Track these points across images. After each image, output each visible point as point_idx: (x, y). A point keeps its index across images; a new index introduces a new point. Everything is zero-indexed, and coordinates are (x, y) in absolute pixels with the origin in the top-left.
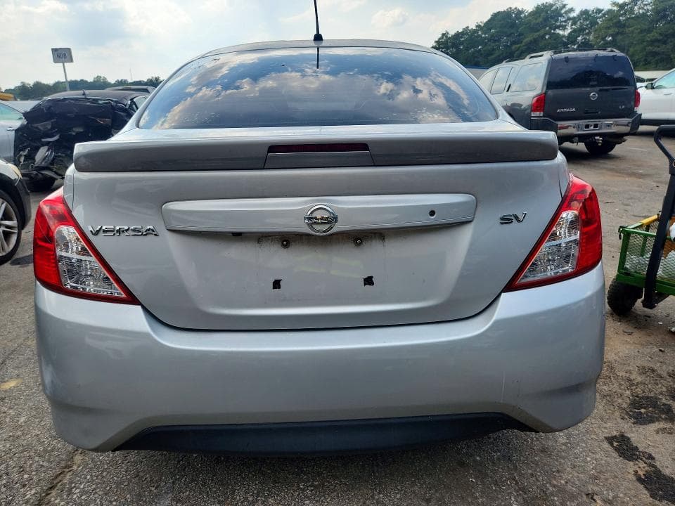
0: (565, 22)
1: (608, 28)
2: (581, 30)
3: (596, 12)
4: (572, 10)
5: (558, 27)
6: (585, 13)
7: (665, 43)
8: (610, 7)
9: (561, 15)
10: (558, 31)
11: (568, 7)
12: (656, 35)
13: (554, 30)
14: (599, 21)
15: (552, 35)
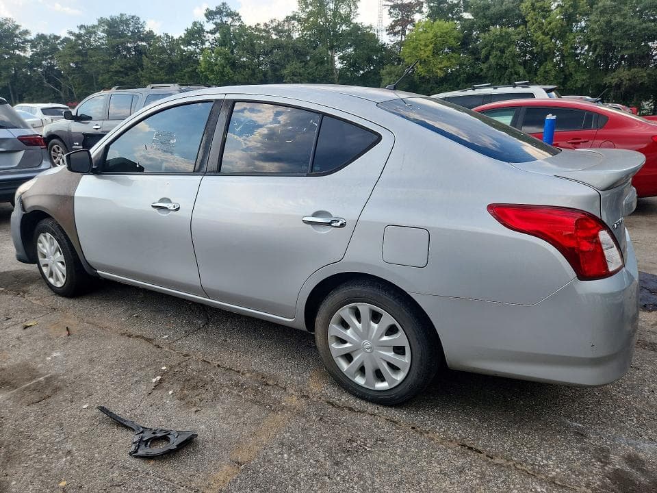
0: (23, 43)
1: (72, 55)
2: (43, 54)
3: (54, 39)
4: (26, 32)
5: (17, 48)
6: (41, 37)
7: (127, 74)
8: (68, 36)
9: (16, 36)
10: (17, 52)
11: (22, 28)
12: (119, 67)
13: (13, 50)
14: (60, 47)
15: (13, 56)
